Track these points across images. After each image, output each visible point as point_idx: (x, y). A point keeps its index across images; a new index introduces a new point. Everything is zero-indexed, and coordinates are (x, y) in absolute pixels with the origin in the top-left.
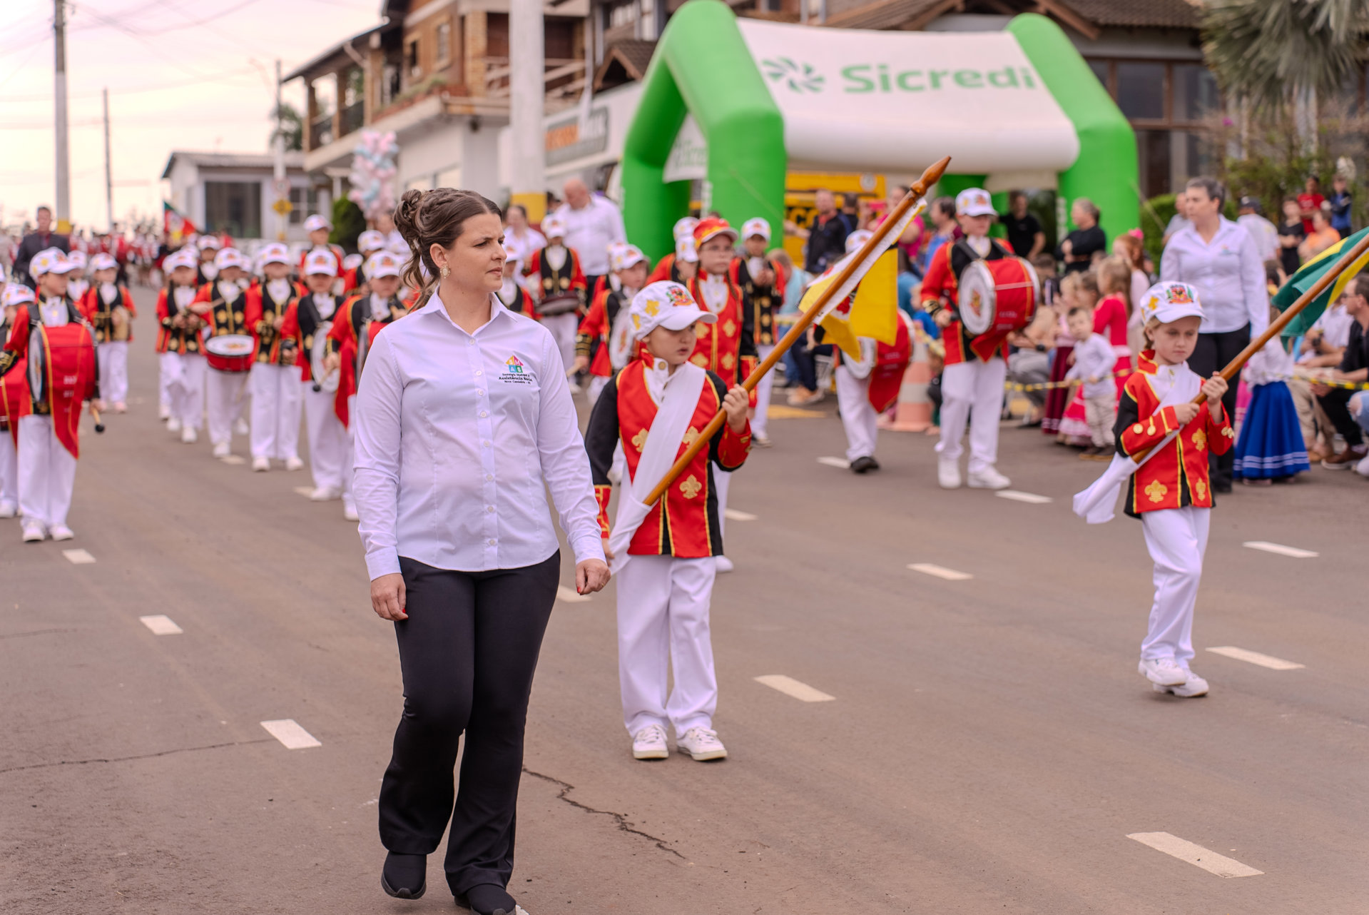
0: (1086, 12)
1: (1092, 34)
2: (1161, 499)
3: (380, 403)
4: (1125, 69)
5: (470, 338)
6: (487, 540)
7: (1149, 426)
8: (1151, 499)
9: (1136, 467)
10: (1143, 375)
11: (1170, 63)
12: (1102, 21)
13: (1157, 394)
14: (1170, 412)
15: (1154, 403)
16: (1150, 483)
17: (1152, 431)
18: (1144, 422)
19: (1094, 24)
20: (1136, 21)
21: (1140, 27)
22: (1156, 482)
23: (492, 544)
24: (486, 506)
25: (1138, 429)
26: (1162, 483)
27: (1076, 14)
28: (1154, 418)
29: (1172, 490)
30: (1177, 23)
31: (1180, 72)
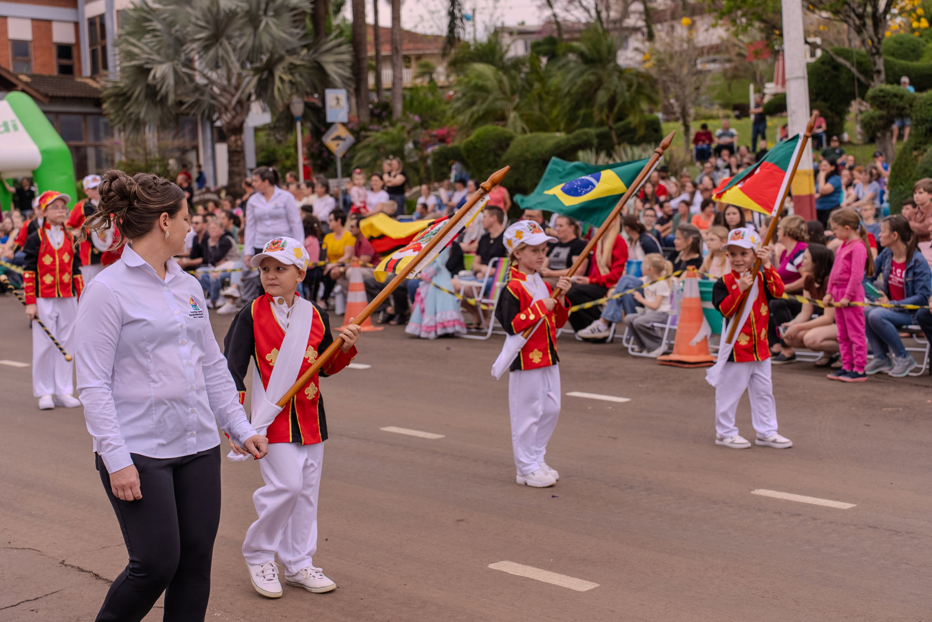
0: (42, 90)
1: (46, 101)
2: (540, 360)
3: (105, 337)
4: (63, 118)
5: (163, 285)
6: (189, 433)
7: (529, 314)
8: (533, 361)
9: (526, 341)
10: (518, 282)
11: (85, 115)
12: (50, 94)
13: (530, 293)
14: (540, 303)
15: (529, 300)
16: (532, 351)
17: (532, 317)
18: (525, 311)
19: (46, 96)
20: (67, 94)
21: (69, 98)
22: (536, 350)
23: (192, 436)
24: (190, 409)
25: (523, 317)
26: (539, 350)
27: (37, 91)
28: (531, 309)
29: (545, 354)
30: (88, 95)
31: (90, 119)
